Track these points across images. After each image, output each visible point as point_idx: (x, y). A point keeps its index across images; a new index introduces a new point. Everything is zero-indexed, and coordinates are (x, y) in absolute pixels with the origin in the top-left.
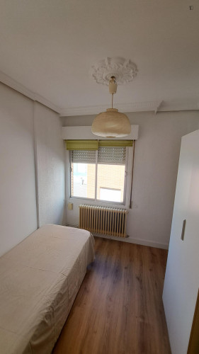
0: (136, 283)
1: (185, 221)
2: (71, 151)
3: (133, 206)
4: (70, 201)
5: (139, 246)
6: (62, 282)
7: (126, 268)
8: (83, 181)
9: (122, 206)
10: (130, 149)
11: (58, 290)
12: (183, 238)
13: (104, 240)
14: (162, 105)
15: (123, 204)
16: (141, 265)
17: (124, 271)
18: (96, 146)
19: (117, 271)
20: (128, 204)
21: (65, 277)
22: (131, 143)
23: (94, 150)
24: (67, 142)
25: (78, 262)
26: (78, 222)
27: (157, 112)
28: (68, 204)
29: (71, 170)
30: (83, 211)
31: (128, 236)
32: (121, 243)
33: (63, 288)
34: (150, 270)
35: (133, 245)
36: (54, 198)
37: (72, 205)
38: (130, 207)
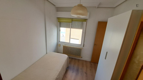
0: (85, 74)
1: (107, 52)
2: (60, 22)
3: (84, 46)
4: (59, 43)
5: (86, 61)
6: (58, 74)
7: (81, 69)
8: (63, 35)
9: (80, 46)
10: (85, 23)
11: (56, 77)
12: (105, 59)
13: (72, 58)
14: (100, 4)
15: (81, 45)
16: (87, 68)
17: (80, 70)
18: (71, 21)
19: (77, 70)
20: (82, 45)
21: (59, 72)
22: (85, 20)
23: (70, 22)
24: (58, 18)
25: (63, 67)
26: (62, 52)
27: (98, 7)
28: (58, 45)
29: (60, 30)
30: (64, 47)
31: (82, 57)
32: (79, 60)
33: (58, 76)
34: (90, 70)
35: (84, 61)
36: (53, 42)
37: (60, 45)
38: (83, 46)
